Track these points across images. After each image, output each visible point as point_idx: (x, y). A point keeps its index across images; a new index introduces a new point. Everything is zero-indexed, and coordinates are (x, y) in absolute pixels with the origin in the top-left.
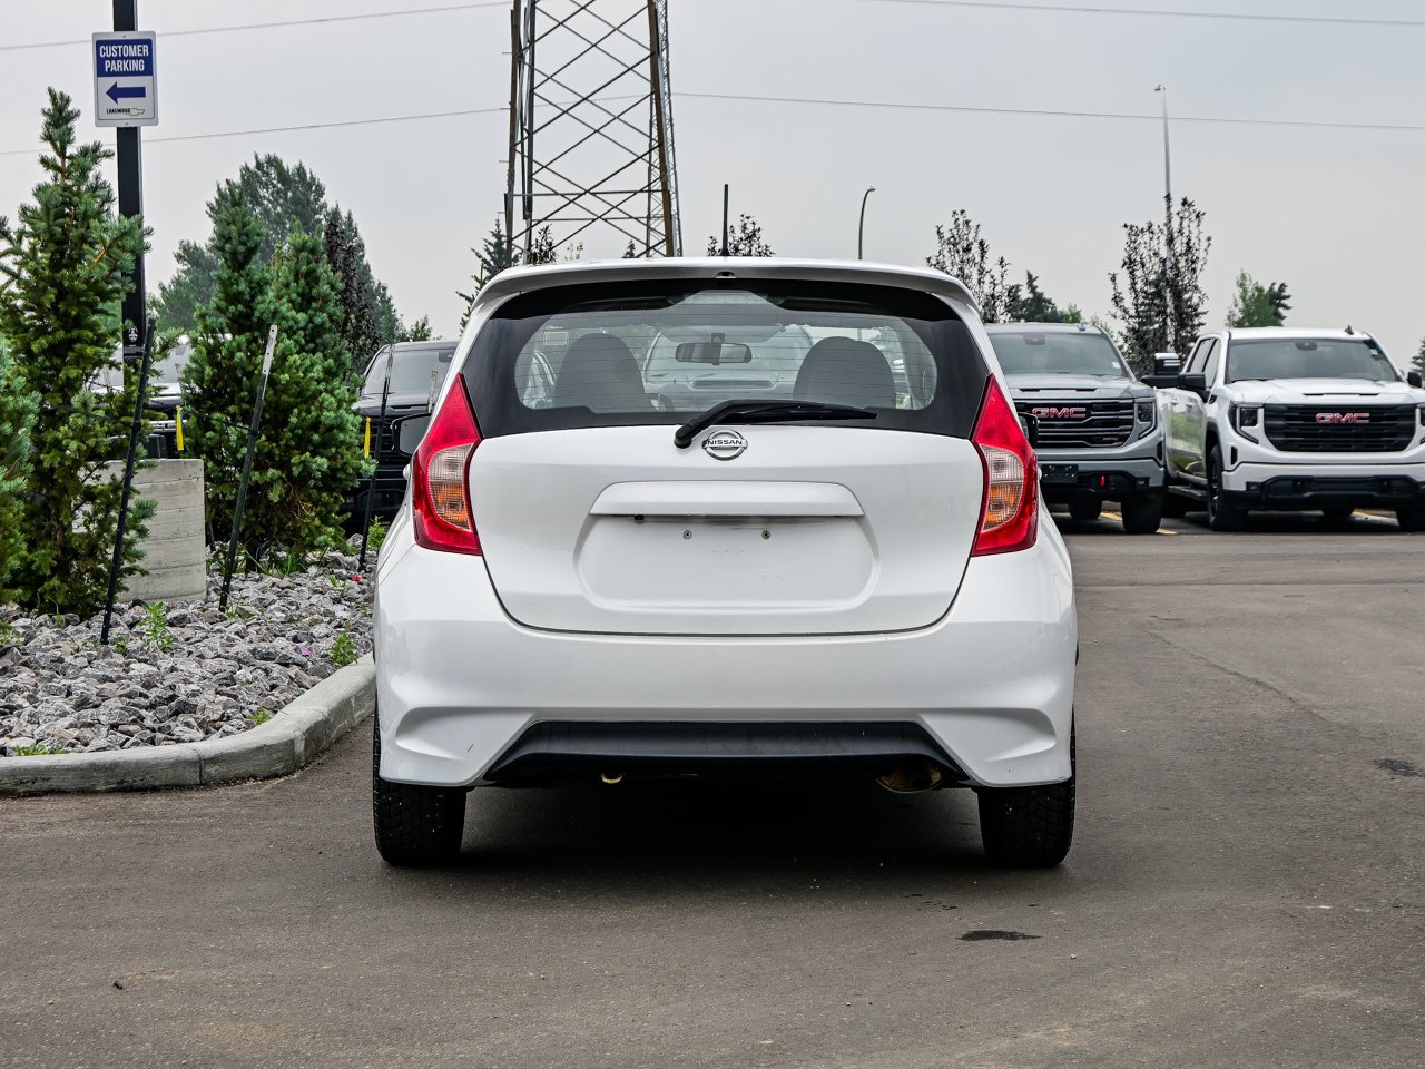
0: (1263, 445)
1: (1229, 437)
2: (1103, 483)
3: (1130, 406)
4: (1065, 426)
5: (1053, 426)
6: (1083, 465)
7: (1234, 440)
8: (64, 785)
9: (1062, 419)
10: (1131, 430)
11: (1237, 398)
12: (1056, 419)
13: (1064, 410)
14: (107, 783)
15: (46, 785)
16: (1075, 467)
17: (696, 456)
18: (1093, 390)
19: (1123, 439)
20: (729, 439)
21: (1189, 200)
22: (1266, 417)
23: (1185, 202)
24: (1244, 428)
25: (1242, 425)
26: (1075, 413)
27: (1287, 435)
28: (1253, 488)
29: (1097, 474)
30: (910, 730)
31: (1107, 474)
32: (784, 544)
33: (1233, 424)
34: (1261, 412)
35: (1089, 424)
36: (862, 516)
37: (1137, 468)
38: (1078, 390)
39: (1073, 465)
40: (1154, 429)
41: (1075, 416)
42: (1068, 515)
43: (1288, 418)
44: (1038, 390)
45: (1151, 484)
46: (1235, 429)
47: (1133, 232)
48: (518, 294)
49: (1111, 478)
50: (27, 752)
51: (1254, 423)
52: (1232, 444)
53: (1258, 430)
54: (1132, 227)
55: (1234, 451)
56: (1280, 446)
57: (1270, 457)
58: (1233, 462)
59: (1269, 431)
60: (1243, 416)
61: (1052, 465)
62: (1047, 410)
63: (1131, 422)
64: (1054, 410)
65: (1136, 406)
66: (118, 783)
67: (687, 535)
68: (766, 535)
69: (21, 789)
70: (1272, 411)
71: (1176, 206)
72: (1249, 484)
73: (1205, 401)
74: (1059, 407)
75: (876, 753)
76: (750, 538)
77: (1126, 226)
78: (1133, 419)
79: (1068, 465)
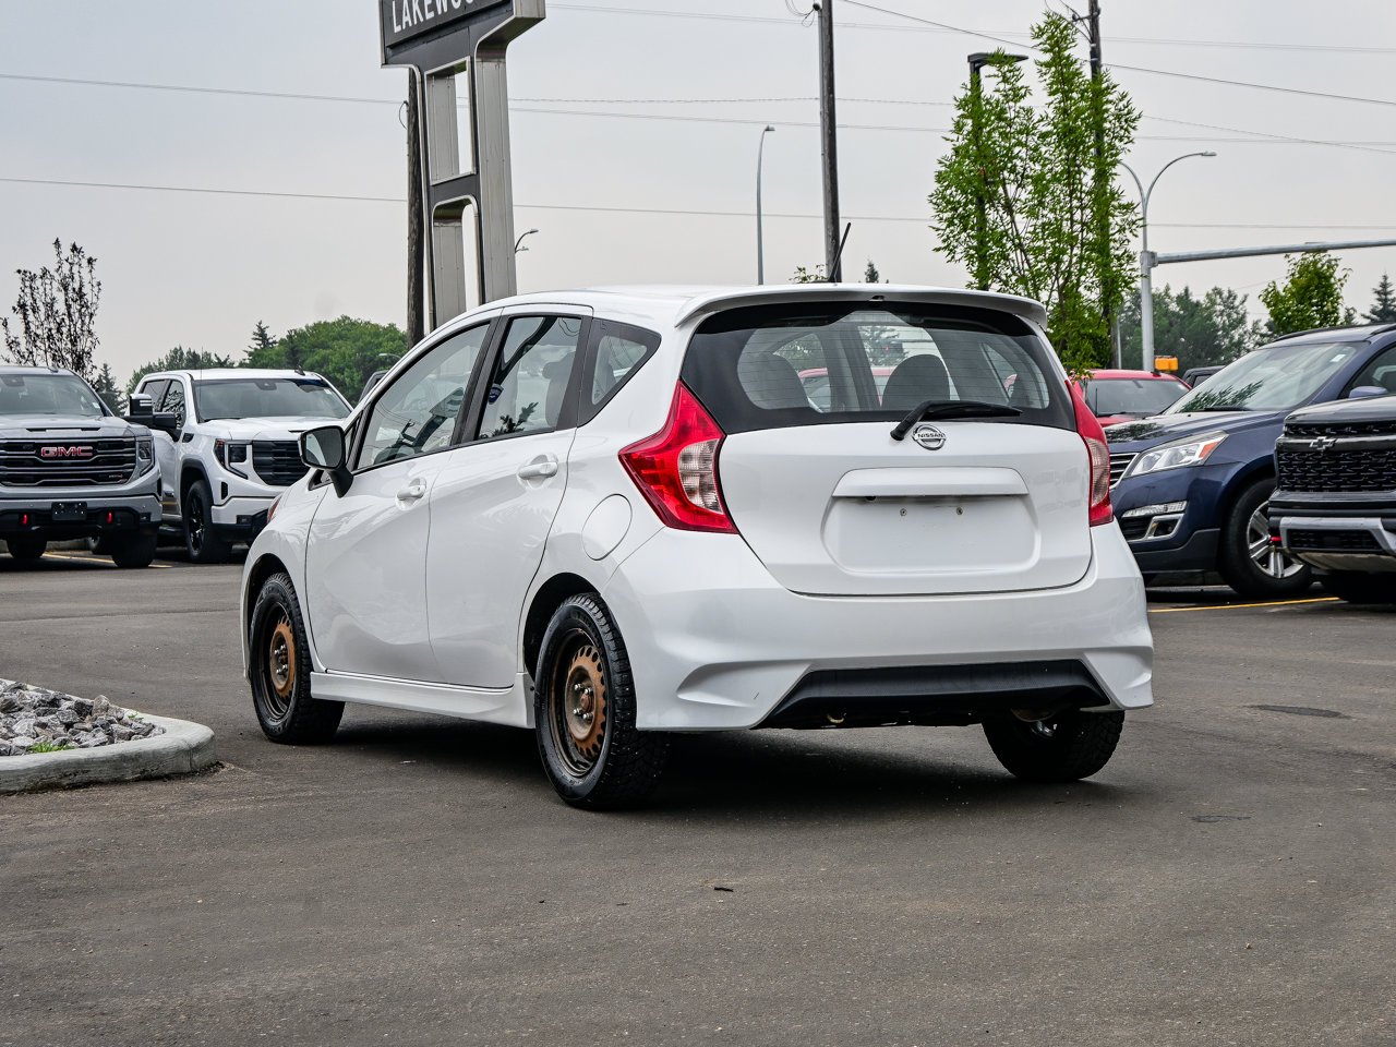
0: (253, 480)
1: (217, 473)
2: (110, 520)
3: (132, 444)
4: (73, 465)
5: (61, 465)
6: (92, 503)
7: (223, 476)
8: (103, 777)
9: (70, 458)
10: (133, 467)
11: (224, 436)
12: (64, 457)
13: (72, 449)
14: (133, 773)
15: (85, 777)
16: (84, 504)
17: (910, 447)
18: (97, 429)
19: (127, 477)
20: (929, 432)
21: (78, 246)
22: (254, 453)
23: (74, 248)
24: (232, 464)
25: (230, 461)
26: (83, 451)
27: (276, 470)
28: (243, 520)
29: (105, 511)
30: (1075, 666)
31: (114, 510)
32: (973, 516)
33: (221, 460)
34: (249, 449)
35: (95, 463)
36: (1026, 495)
37: (142, 504)
38: (83, 429)
39: (82, 503)
40: (152, 467)
41: (83, 454)
42: (9, 555)
43: (276, 454)
44: (44, 430)
45: (152, 520)
46: (224, 466)
47: (27, 277)
48: (713, 313)
49: (118, 514)
50: (29, 750)
51: (243, 458)
52: (222, 479)
53: (247, 465)
54: (25, 272)
55: (224, 486)
56: (269, 481)
57: (260, 491)
58: (223, 497)
59: (258, 466)
60: (230, 452)
61: (62, 503)
62: (55, 449)
63: (133, 460)
64: (62, 449)
65: (137, 445)
66: (141, 773)
67: (903, 513)
68: (960, 512)
69: (65, 782)
70: (260, 447)
71: (66, 252)
72: (239, 518)
73: (176, 439)
74: (67, 446)
75: (1053, 685)
76: (947, 514)
77: (19, 271)
78: (135, 457)
79: (78, 503)
